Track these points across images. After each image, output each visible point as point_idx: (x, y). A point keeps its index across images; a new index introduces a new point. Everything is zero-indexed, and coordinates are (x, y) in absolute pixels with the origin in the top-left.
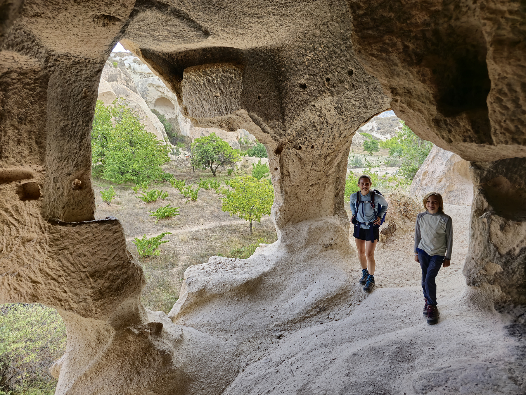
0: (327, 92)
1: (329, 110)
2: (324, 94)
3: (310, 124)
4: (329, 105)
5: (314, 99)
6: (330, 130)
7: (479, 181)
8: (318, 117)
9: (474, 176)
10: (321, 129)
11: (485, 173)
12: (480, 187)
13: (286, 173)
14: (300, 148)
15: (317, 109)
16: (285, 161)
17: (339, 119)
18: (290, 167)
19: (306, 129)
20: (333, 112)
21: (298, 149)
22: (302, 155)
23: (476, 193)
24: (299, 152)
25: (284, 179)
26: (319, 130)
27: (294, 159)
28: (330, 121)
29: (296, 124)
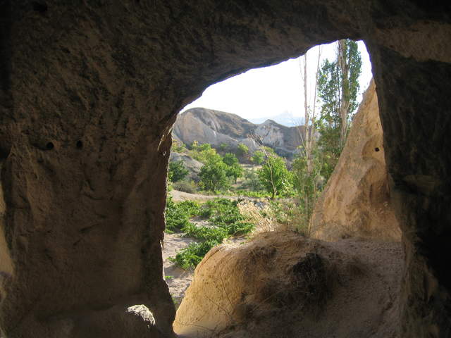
0: (88, 17)
1: (102, 62)
2: (82, 23)
3: (66, 93)
4: (99, 49)
5: (63, 35)
6: (115, 109)
7: (414, 223)
8: (81, 78)
9: (403, 211)
10: (93, 105)
11: (427, 201)
12: (418, 239)
13: (19, 202)
14: (50, 146)
15: (75, 58)
16: (15, 176)
17: (128, 83)
18: (28, 189)
19: (59, 105)
20: (111, 66)
21: (43, 149)
22: (55, 163)
23: (410, 255)
24: (46, 156)
25: (15, 216)
26: (88, 108)
27: (36, 171)
28: (110, 88)
29: (33, 91)
